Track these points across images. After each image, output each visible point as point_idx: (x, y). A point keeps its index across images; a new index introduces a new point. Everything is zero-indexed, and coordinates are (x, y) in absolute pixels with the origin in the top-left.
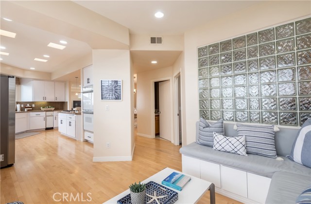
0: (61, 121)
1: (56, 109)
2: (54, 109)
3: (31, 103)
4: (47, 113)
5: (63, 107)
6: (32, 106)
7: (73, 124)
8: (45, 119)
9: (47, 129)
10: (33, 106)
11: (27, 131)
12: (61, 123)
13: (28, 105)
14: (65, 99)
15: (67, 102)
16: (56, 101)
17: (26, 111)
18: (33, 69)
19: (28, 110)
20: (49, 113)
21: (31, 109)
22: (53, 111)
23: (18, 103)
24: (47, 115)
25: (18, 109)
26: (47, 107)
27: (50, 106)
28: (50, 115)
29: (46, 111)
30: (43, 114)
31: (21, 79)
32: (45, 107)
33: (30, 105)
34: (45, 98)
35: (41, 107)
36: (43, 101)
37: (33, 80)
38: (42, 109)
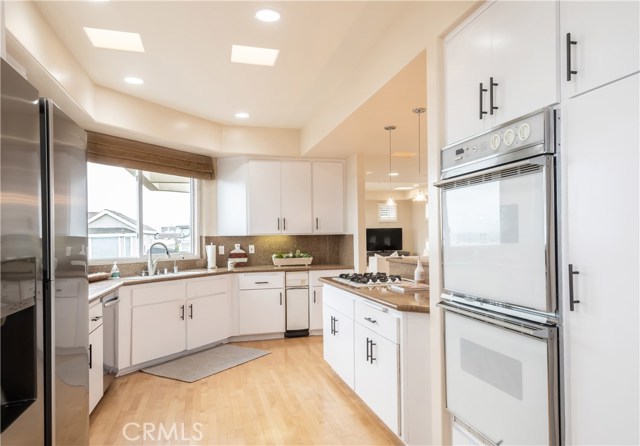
0: (334, 320)
1: (319, 263)
2: (308, 260)
3: (245, 240)
4: (291, 276)
5: (338, 253)
6: (247, 251)
7: (386, 352)
8: (284, 301)
9: (291, 335)
10: (252, 249)
11: (232, 341)
12: (334, 331)
13: (237, 249)
14: (345, 225)
15: (352, 236)
16: (317, 232)
17: (230, 268)
19: (238, 265)
20: (295, 278)
21: (245, 260)
22: (308, 270)
23: (209, 240)
24: (289, 284)
25: (209, 260)
26: (291, 255)
27: (298, 251)
28: (299, 284)
29: (286, 271)
30: (276, 279)
31: (216, 159)
32: (284, 256)
33: (241, 248)
34: (282, 223)
35: (273, 253)
36: (279, 232)
37: (248, 161)
38: (276, 261)
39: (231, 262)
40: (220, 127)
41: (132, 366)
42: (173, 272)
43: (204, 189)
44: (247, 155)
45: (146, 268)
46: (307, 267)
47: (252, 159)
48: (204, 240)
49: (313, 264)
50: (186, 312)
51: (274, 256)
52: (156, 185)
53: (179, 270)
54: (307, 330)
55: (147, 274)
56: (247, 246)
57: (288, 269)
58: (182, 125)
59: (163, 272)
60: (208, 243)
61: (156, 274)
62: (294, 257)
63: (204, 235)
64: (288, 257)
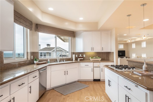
1: (103, 60)
2: (100, 59)
3: (82, 53)
4: (95, 64)
5: (109, 57)
6: (83, 56)
9: (95, 80)
10: (84, 56)
13: (81, 56)
14: (111, 49)
15: (113, 52)
16: (102, 51)
17: (79, 61)
18: (81, 19)
19: (81, 60)
20: (96, 64)
21: (83, 59)
22: (100, 62)
23: (73, 53)
24: (95, 66)
25: (73, 58)
26: (95, 58)
27: (97, 57)
28: (97, 66)
29: (93, 62)
30: (91, 64)
31: (75, 32)
32: (93, 58)
33: (82, 55)
34: (92, 49)
35: (90, 57)
36: (91, 51)
37: (83, 32)
38: (91, 59)
39: (79, 59)
40: (76, 23)
41: (51, 88)
42: (64, 61)
43: (72, 40)
44: (83, 30)
45: (57, 60)
46: (99, 61)
47: (84, 31)
48: (72, 53)
49: (101, 60)
50: (66, 73)
51: (90, 58)
52: (65, 41)
53: (65, 61)
54: (100, 79)
55: (57, 62)
56: (83, 55)
57: (94, 62)
58: (67, 24)
59: (61, 62)
60: (73, 54)
61: (59, 62)
62: (96, 58)
63: (72, 52)
64: (94, 58)
